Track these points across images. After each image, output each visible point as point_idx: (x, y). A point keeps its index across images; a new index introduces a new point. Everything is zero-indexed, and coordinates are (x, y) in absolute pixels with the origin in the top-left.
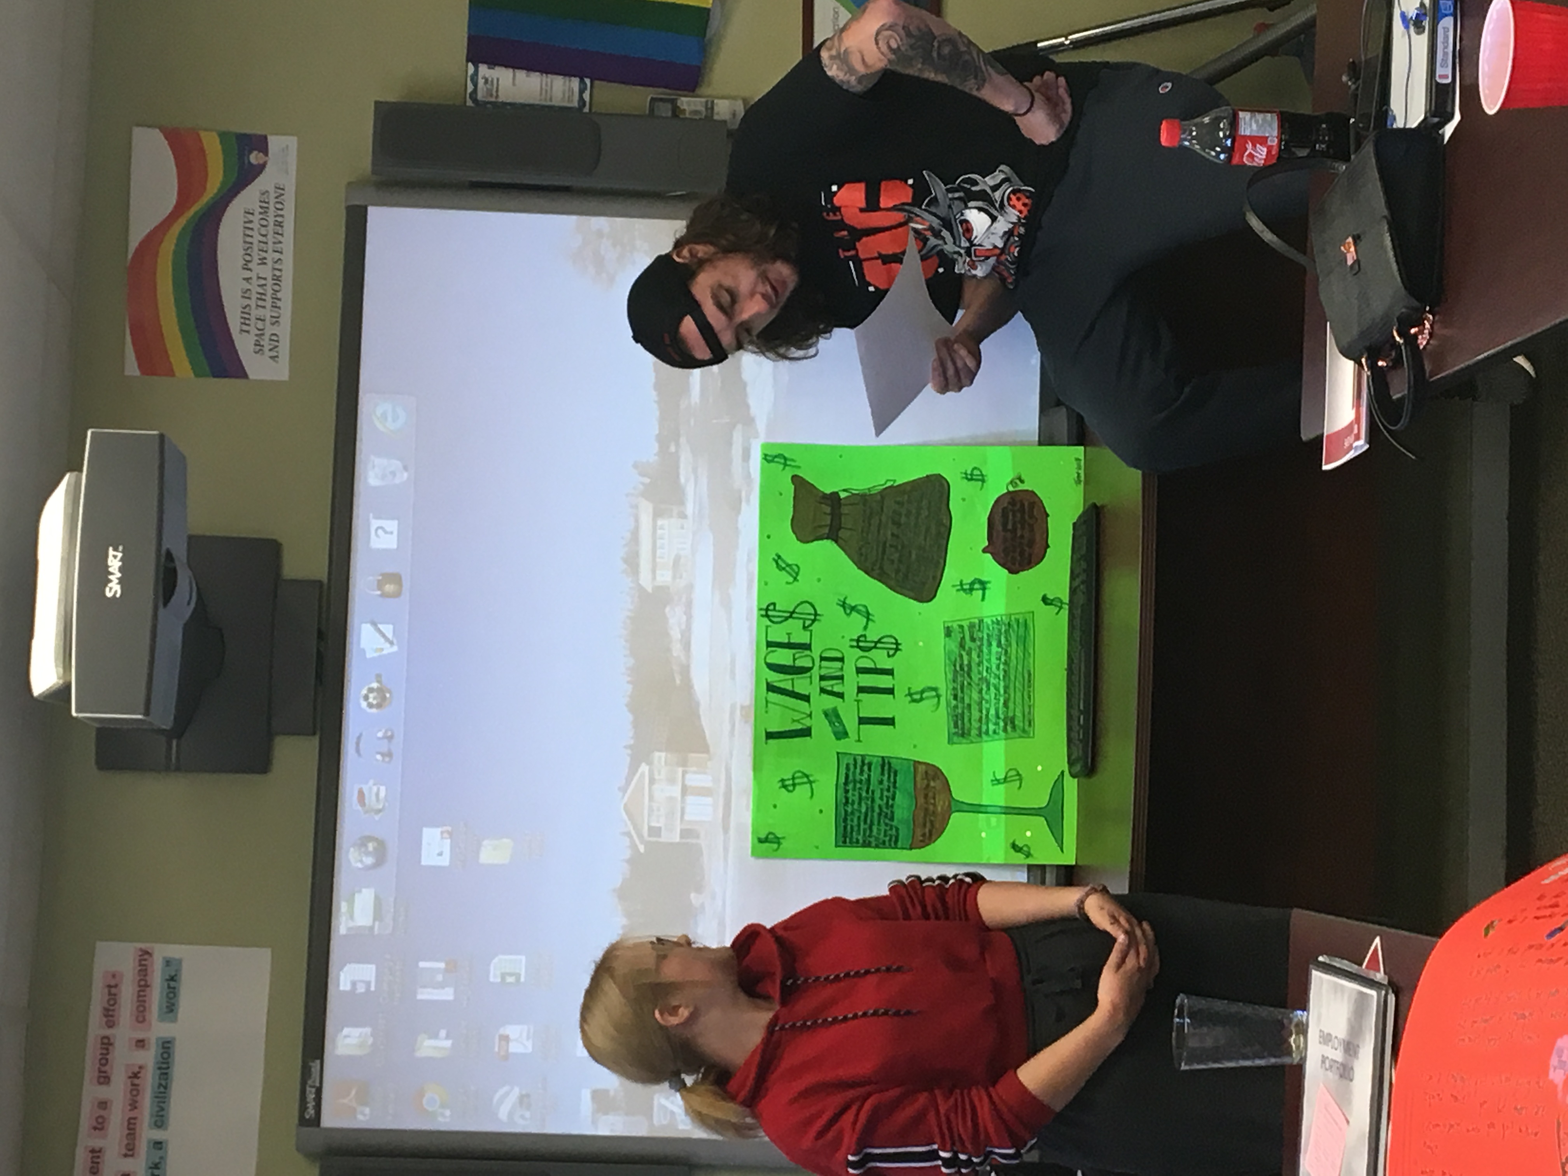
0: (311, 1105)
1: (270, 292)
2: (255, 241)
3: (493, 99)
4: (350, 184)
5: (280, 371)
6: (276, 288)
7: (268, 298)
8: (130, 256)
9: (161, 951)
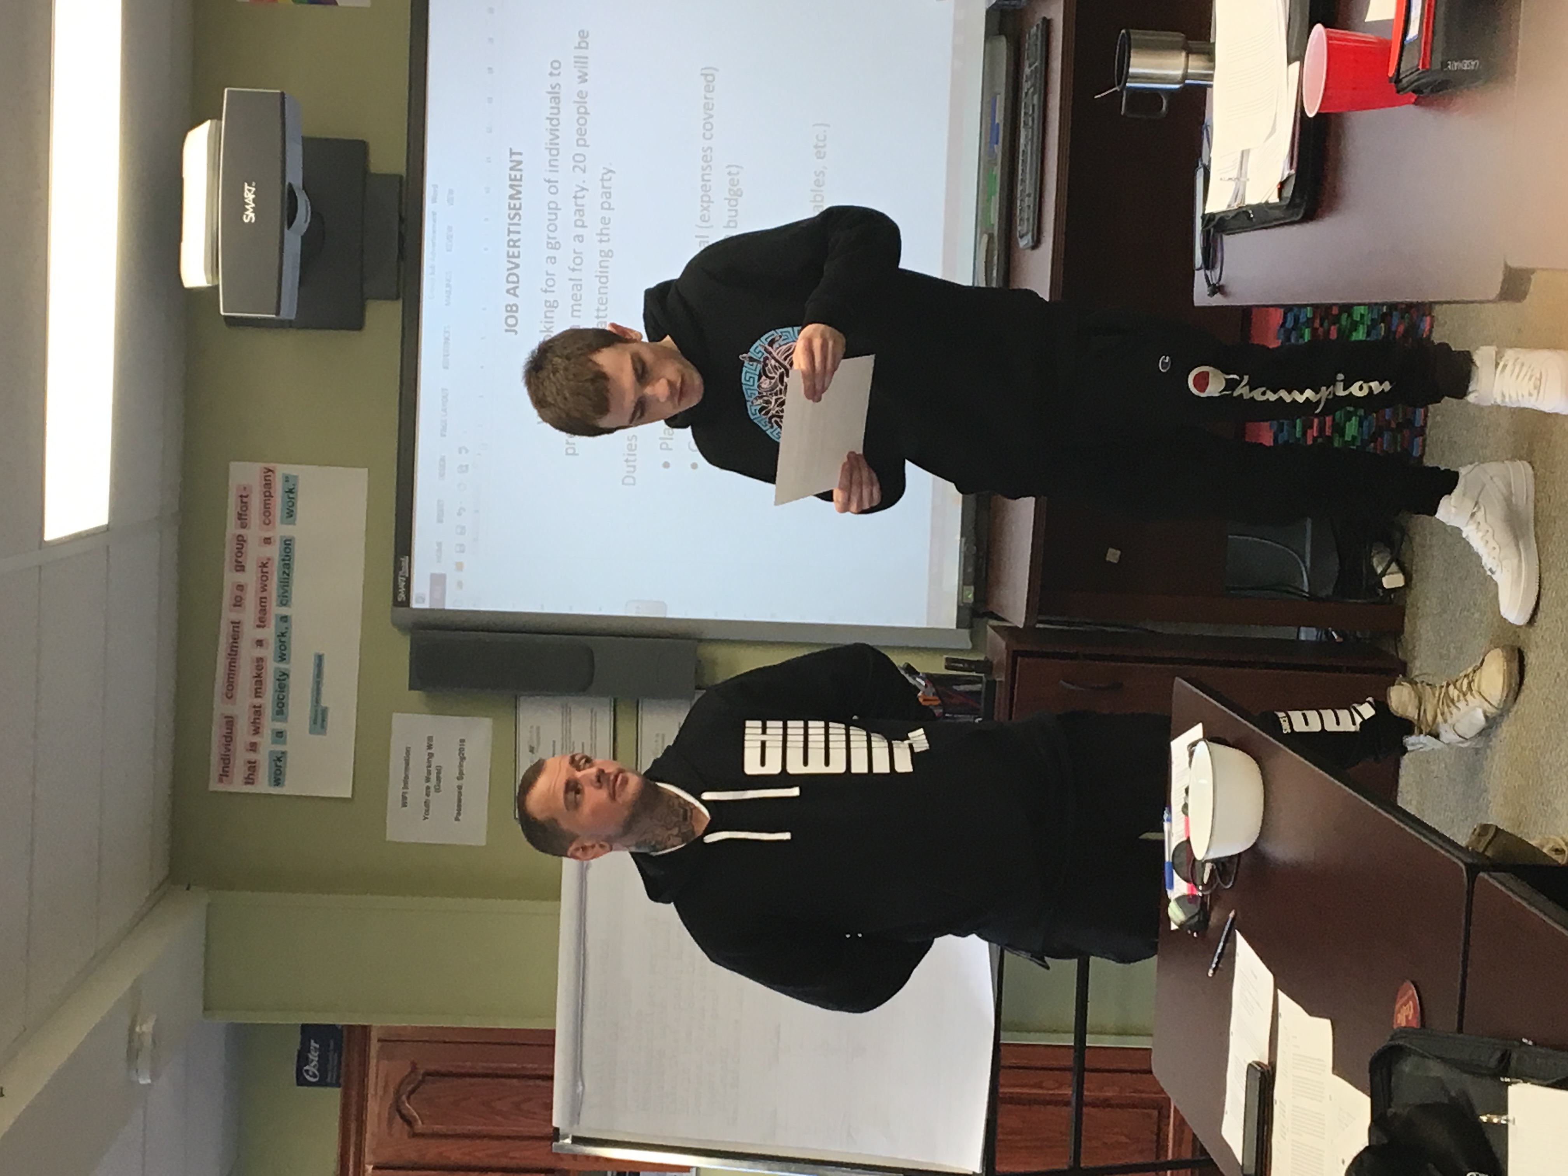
9: (281, 470)
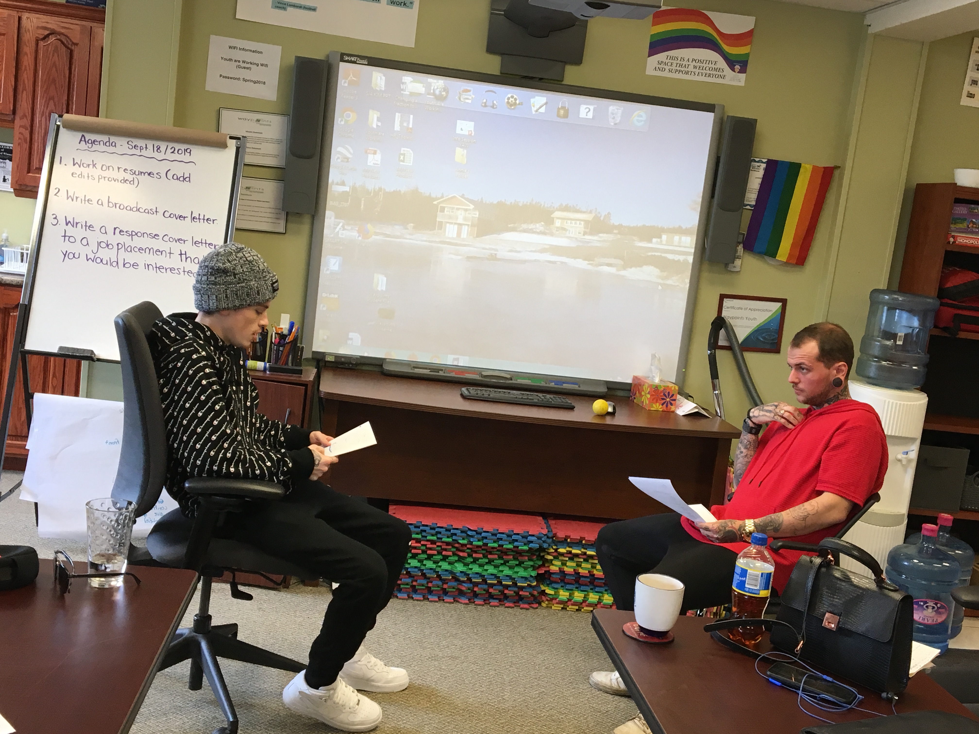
0: (349, 59)
1: (682, 69)
2: (704, 65)
3: (751, 169)
4: (723, 107)
5: (650, 71)
6: (684, 72)
7: (680, 68)
8: (703, 11)
